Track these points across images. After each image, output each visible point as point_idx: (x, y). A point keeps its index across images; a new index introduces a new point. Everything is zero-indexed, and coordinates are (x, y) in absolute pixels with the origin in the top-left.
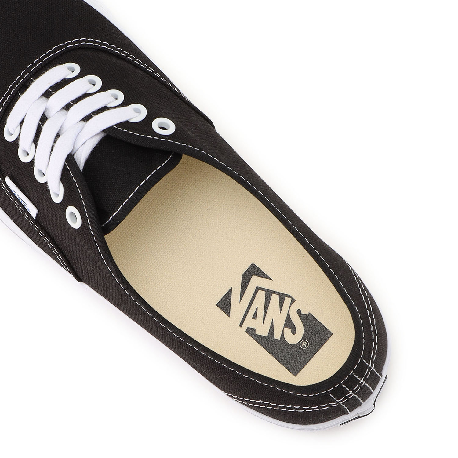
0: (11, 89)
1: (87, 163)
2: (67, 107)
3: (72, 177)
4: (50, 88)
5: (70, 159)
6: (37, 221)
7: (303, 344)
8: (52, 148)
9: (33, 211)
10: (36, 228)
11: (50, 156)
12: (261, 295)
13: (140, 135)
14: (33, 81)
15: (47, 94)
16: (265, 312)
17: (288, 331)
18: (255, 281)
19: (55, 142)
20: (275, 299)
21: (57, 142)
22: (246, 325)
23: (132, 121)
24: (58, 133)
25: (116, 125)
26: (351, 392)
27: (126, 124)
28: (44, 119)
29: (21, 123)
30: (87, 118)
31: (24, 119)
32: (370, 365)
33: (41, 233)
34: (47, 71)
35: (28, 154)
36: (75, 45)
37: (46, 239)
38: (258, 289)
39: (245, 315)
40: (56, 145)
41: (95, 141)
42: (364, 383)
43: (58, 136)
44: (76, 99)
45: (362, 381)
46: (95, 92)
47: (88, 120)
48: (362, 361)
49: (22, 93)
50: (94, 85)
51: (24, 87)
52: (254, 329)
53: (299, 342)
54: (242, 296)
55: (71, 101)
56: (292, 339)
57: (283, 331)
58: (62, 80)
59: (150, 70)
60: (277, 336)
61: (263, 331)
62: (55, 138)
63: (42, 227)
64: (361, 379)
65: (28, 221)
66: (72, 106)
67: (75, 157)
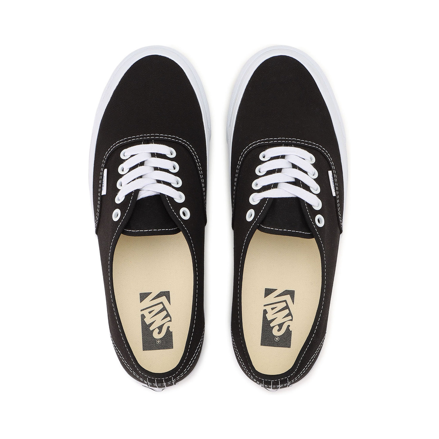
0: (141, 137)
1: (142, 199)
2: (156, 169)
3: (131, 200)
4: (156, 153)
5: (137, 192)
6: (102, 196)
7: (158, 341)
8: (134, 180)
9: (104, 192)
10: (99, 198)
11: (131, 182)
12: (161, 306)
13: (172, 209)
14: (152, 143)
15: (153, 155)
16: (156, 315)
17: (157, 330)
18: (163, 299)
19: (138, 178)
20: (164, 313)
21: (139, 179)
22: (143, 312)
23: (175, 200)
24: (142, 176)
25: (167, 195)
26: (156, 384)
27: (171, 199)
28: (142, 164)
29: (132, 156)
30: (159, 181)
31: (135, 155)
32: (173, 381)
33: (99, 202)
34: (161, 144)
35: (123, 171)
36: (183, 143)
37: (98, 206)
38: (162, 303)
39: (147, 308)
40: (137, 180)
41: (153, 194)
42: (165, 385)
43: (141, 177)
44: (162, 168)
45: (165, 384)
46: (172, 172)
47: (158, 183)
48: (171, 377)
49: (144, 144)
50: (174, 169)
51: (147, 142)
52: (145, 317)
53: (157, 339)
54: (153, 299)
55: (159, 168)
56: (156, 335)
57: (155, 329)
58: (164, 154)
59: (203, 181)
60: (151, 328)
61: (148, 321)
62: (139, 177)
63: (101, 201)
64: (165, 383)
65: (98, 192)
66: (158, 170)
67: (140, 191)
